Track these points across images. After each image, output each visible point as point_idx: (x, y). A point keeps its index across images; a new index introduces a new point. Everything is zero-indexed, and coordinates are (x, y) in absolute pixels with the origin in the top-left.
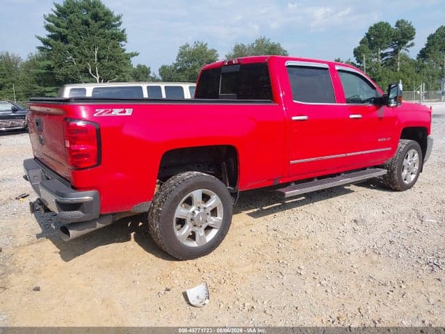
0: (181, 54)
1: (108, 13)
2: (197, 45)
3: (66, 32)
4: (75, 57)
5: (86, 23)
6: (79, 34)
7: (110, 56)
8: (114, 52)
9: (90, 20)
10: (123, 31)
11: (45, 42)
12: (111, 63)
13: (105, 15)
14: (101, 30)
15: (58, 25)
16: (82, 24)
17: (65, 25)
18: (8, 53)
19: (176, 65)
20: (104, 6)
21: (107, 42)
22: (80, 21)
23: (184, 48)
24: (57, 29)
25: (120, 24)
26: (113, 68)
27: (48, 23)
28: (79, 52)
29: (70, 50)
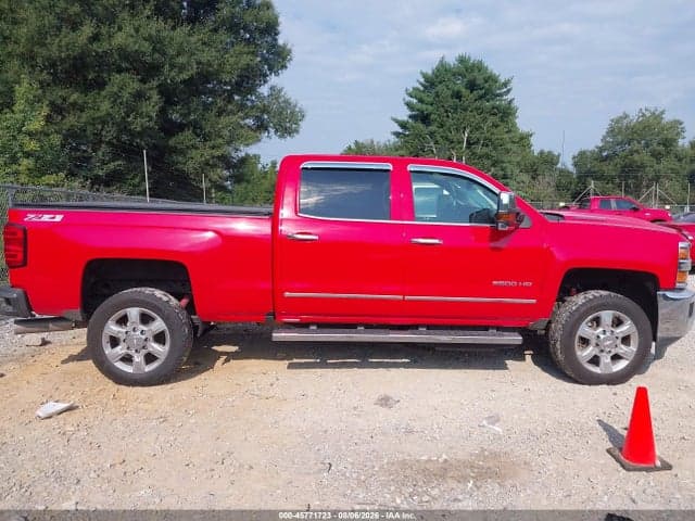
0: (611, 132)
1: (491, 79)
2: (644, 115)
3: (430, 108)
4: (436, 142)
5: (458, 95)
6: (446, 111)
7: (485, 139)
8: (492, 134)
9: (464, 90)
10: (510, 102)
11: (403, 125)
12: (485, 150)
13: (486, 82)
14: (478, 104)
15: (421, 101)
16: (452, 97)
17: (430, 100)
18: (372, 142)
19: (601, 149)
20: (487, 68)
21: (485, 120)
22: (449, 93)
23: (618, 121)
24: (420, 105)
25: (509, 91)
26: (487, 156)
27: (408, 99)
28: (442, 137)
29: (432, 134)
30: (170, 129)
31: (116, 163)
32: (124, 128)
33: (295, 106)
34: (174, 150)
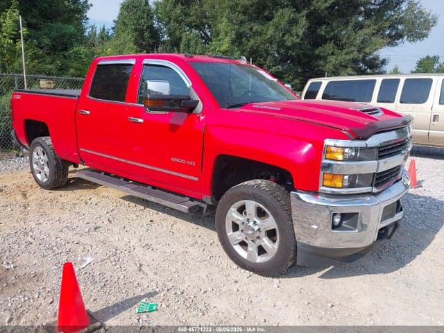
30: (319, 42)
31: (276, 68)
32: (281, 44)
33: (428, 15)
34: (319, 57)
